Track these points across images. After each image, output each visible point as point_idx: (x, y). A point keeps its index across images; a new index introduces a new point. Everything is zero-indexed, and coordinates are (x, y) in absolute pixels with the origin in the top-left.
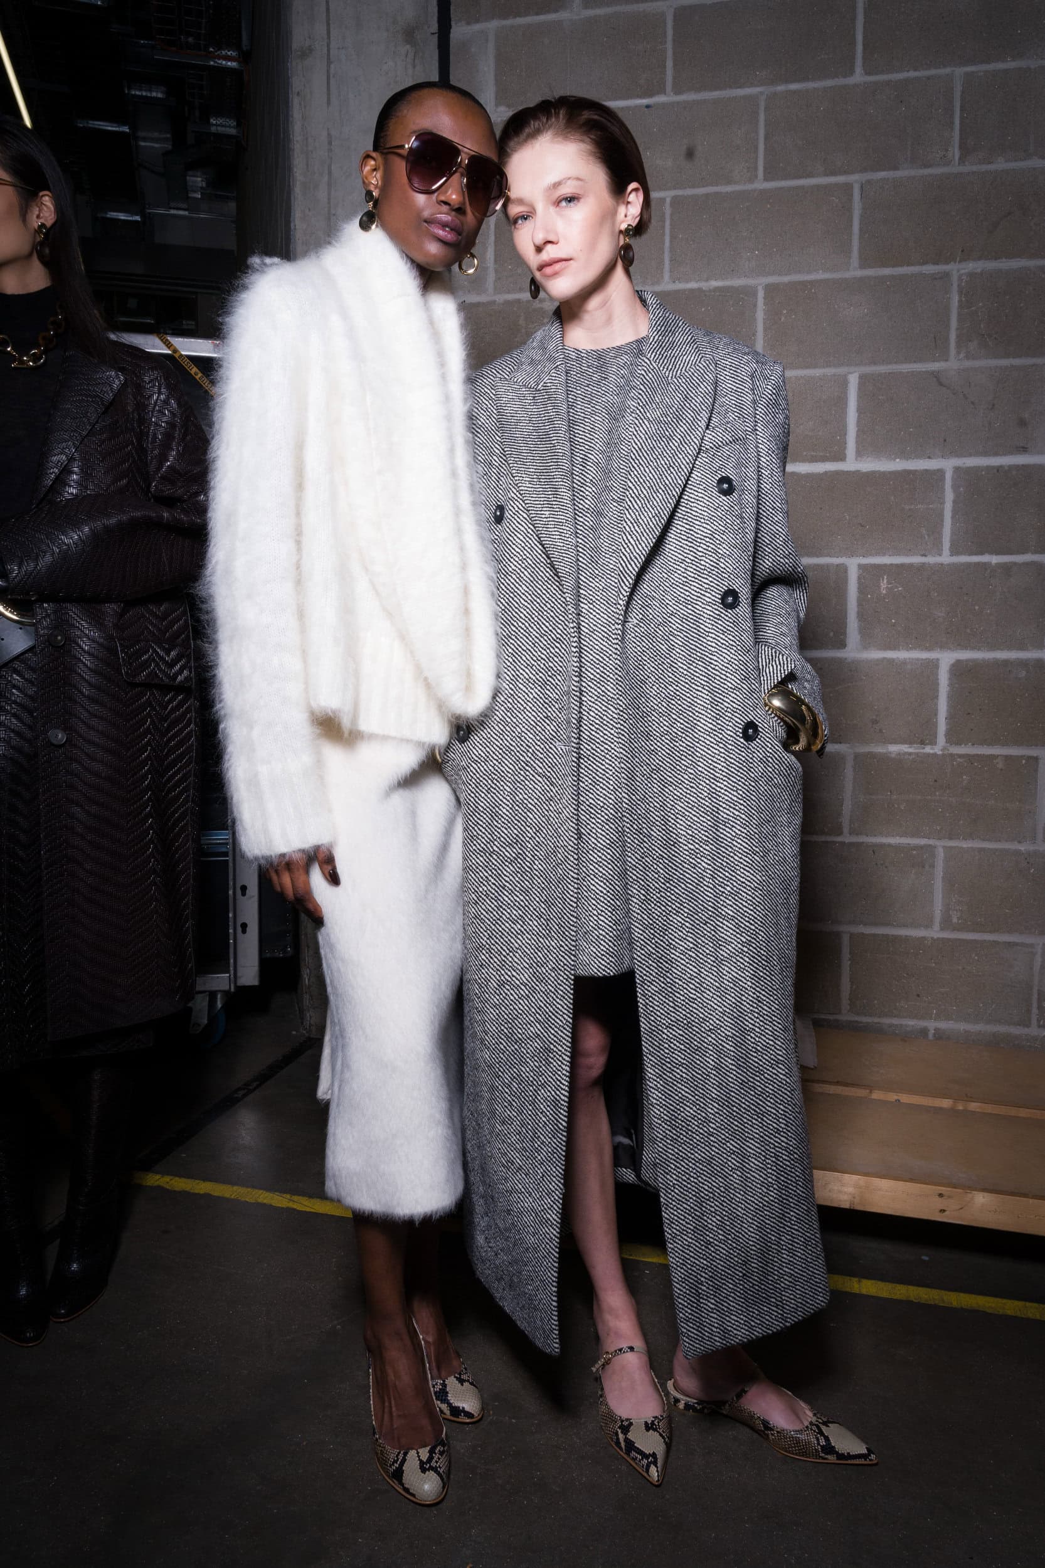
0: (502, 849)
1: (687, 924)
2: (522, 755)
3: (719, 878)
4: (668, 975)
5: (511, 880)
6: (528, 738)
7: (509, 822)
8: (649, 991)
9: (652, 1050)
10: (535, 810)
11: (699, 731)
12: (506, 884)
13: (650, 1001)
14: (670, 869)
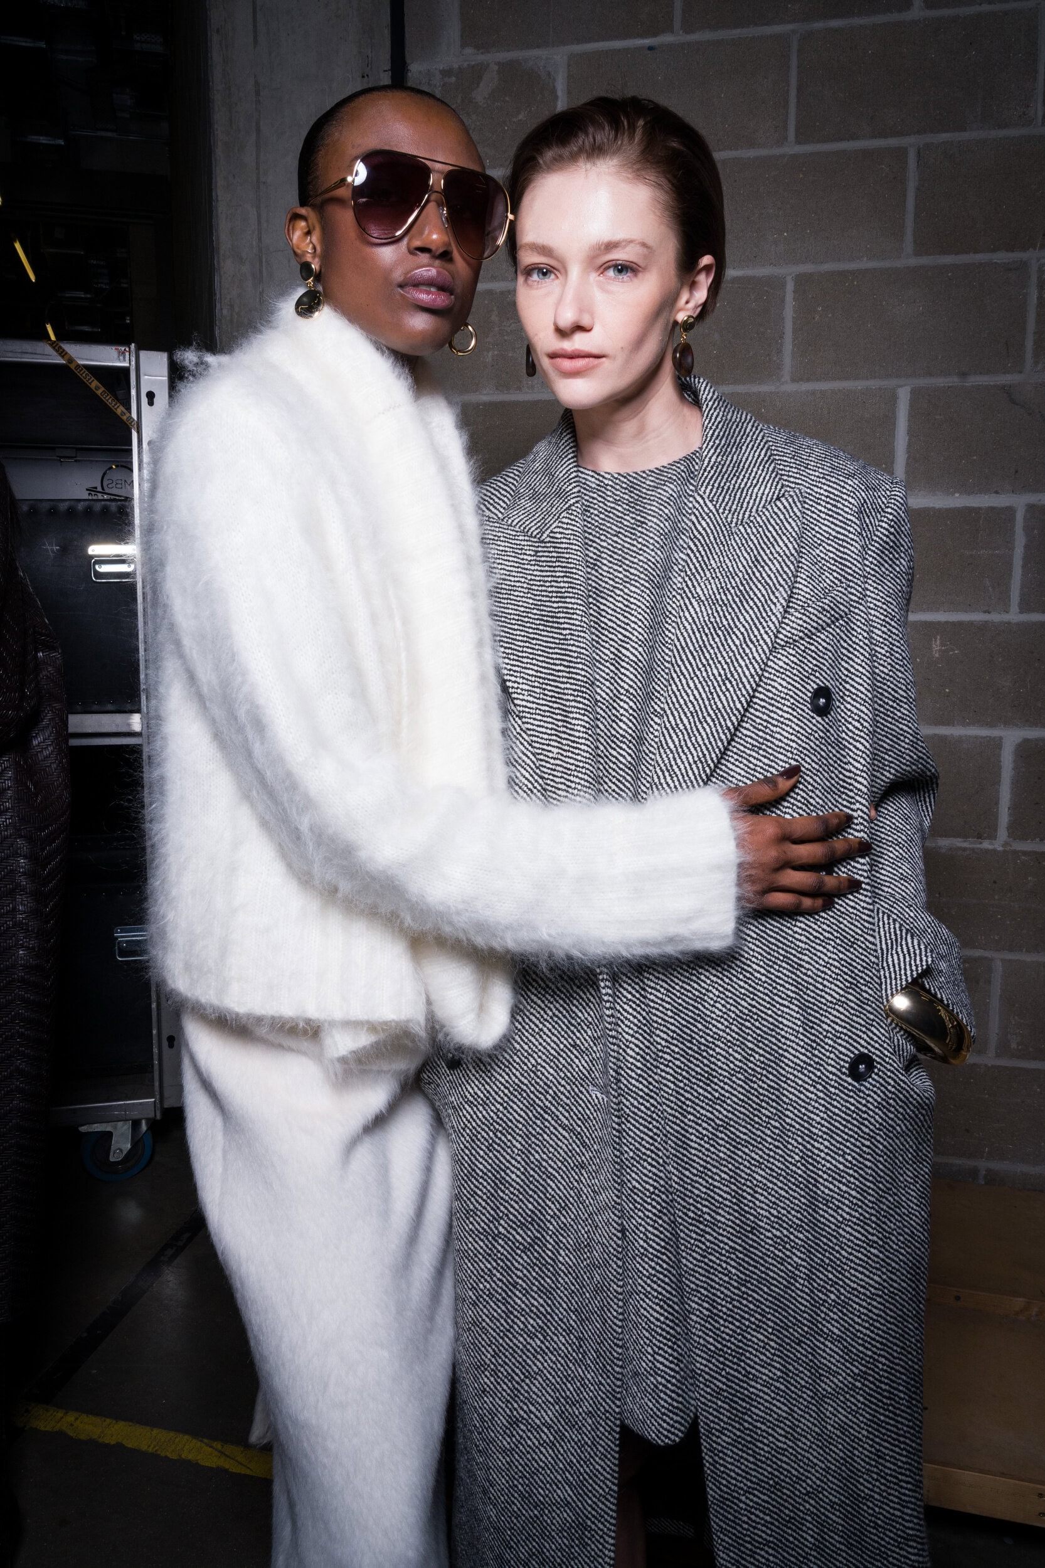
0: (511, 1231)
1: (772, 1344)
2: (537, 1097)
3: (818, 1281)
4: (746, 1417)
5: (525, 1275)
6: (546, 1074)
7: (521, 1193)
8: (719, 1444)
9: (724, 1526)
10: (559, 1178)
11: (787, 1065)
12: (518, 1280)
13: (721, 1458)
14: (746, 1265)
